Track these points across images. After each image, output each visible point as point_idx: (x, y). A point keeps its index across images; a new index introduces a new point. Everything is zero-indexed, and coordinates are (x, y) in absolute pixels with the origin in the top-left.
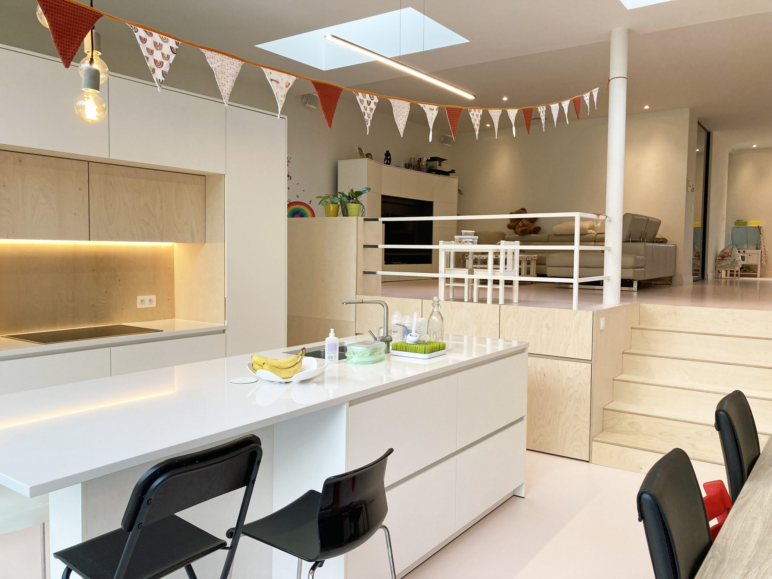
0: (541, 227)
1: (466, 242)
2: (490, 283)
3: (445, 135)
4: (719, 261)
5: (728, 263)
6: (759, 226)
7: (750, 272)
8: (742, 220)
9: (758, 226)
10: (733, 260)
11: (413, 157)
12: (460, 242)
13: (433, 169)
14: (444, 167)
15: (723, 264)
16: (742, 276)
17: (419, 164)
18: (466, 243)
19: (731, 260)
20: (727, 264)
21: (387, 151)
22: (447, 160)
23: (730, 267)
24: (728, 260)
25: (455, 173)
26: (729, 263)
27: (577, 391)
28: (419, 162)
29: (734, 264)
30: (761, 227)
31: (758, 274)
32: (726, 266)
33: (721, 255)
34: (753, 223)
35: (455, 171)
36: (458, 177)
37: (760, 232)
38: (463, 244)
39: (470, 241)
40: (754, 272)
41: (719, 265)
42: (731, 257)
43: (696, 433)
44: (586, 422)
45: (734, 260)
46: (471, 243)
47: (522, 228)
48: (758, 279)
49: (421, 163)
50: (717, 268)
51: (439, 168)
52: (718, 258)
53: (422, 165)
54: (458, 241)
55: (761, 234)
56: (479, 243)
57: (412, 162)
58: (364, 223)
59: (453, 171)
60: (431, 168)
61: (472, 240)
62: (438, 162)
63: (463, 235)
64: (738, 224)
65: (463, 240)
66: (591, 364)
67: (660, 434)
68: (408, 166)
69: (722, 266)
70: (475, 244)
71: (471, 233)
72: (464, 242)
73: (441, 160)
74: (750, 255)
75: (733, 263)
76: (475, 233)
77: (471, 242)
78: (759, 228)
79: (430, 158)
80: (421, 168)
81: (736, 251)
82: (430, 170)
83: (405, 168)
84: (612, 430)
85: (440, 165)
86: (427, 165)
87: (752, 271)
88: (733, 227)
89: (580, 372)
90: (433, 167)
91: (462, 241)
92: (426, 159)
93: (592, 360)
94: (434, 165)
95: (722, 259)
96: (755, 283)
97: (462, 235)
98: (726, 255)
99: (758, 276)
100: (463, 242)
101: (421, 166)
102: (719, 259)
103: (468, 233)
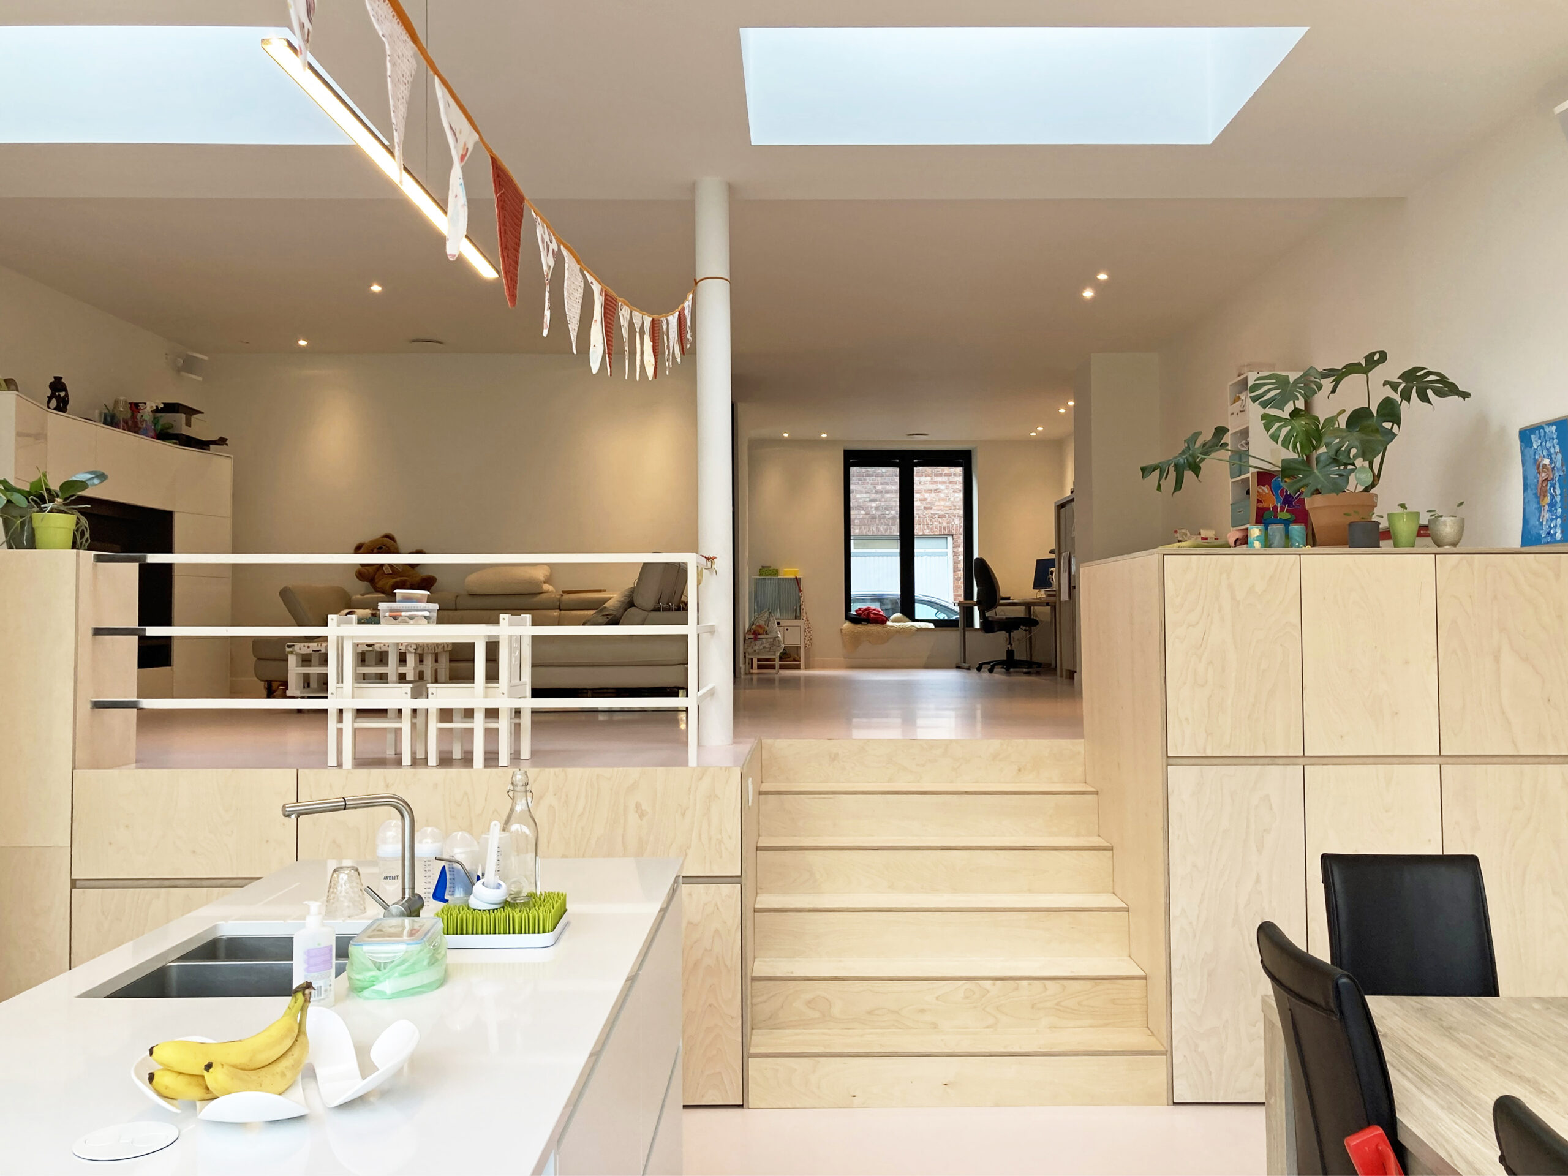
0: (437, 577)
1: (411, 618)
2: (479, 717)
3: (189, 353)
4: (751, 642)
5: (765, 645)
6: (798, 577)
7: (788, 659)
8: (770, 567)
9: (796, 578)
10: (772, 640)
11: (122, 398)
12: (395, 618)
13: (171, 431)
14: (198, 429)
15: (756, 648)
16: (782, 667)
17: (133, 417)
18: (412, 622)
19: (769, 640)
20: (764, 647)
21: (55, 378)
22: (203, 413)
23: (768, 652)
24: (764, 640)
25: (227, 445)
26: (767, 645)
27: (710, 950)
28: (135, 413)
29: (774, 647)
30: (800, 579)
31: (802, 663)
32: (763, 650)
33: (752, 631)
34: (788, 572)
35: (227, 440)
36: (232, 456)
37: (799, 587)
38: (405, 622)
39: (421, 616)
40: (795, 660)
41: (750, 650)
42: (767, 633)
43: (937, 998)
44: (732, 1018)
45: (775, 638)
46: (426, 621)
47: (394, 580)
48: (802, 672)
49: (139, 416)
50: (747, 654)
51: (185, 431)
52: (748, 636)
53: (144, 420)
54: (390, 616)
55: (801, 591)
56: (440, 621)
57: (122, 410)
58: (96, 565)
59: (222, 441)
60: (168, 428)
61: (427, 614)
62: (184, 416)
63: (399, 602)
64: (764, 574)
65: (403, 614)
66: (739, 885)
67: (870, 1013)
68: (110, 420)
69: (755, 651)
70: (433, 623)
71: (419, 596)
72: (407, 619)
73: (190, 412)
74: (787, 630)
75: (772, 644)
76: (428, 595)
77: (425, 617)
78: (798, 581)
79: (162, 406)
80: (140, 428)
81: (774, 623)
82: (165, 435)
83: (104, 424)
84: (774, 1023)
85: (188, 424)
86: (155, 421)
87: (792, 658)
88: (757, 579)
89: (716, 905)
90: (172, 426)
91: (401, 616)
92: (155, 408)
93: (740, 876)
94: (174, 423)
95: (756, 639)
96: (796, 681)
97: (395, 602)
98: (761, 631)
99: (802, 666)
100: (403, 618)
101: (141, 422)
102: (749, 639)
103: (412, 596)
